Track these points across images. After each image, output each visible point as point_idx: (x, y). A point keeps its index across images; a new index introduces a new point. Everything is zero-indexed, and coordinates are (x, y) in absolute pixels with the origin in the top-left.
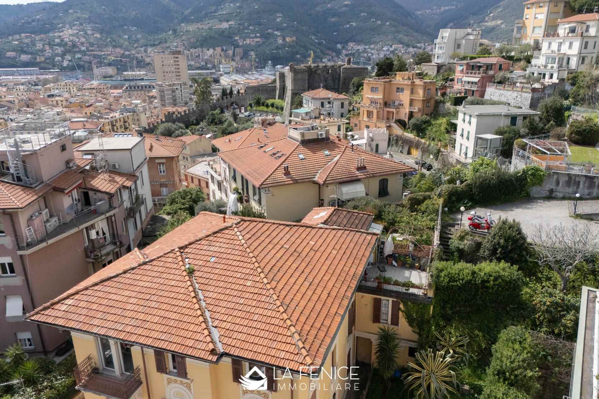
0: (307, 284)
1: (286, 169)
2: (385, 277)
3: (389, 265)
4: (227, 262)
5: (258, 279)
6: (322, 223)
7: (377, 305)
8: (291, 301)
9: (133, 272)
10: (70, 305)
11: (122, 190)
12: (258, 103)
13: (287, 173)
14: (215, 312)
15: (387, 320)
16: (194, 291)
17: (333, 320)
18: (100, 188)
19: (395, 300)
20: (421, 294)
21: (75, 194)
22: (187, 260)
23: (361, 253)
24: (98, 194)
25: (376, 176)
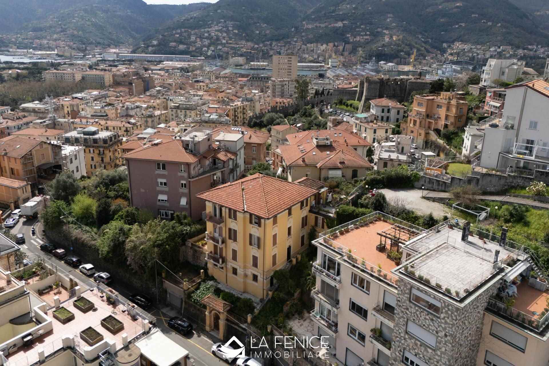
0: (277, 199)
8: (270, 201)
9: (226, 187)
10: (207, 194)
11: (230, 160)
12: (341, 102)
13: (304, 161)
14: (247, 201)
16: (243, 195)
18: (221, 158)
21: (211, 160)
22: (243, 186)
24: (219, 161)
25: (350, 168)
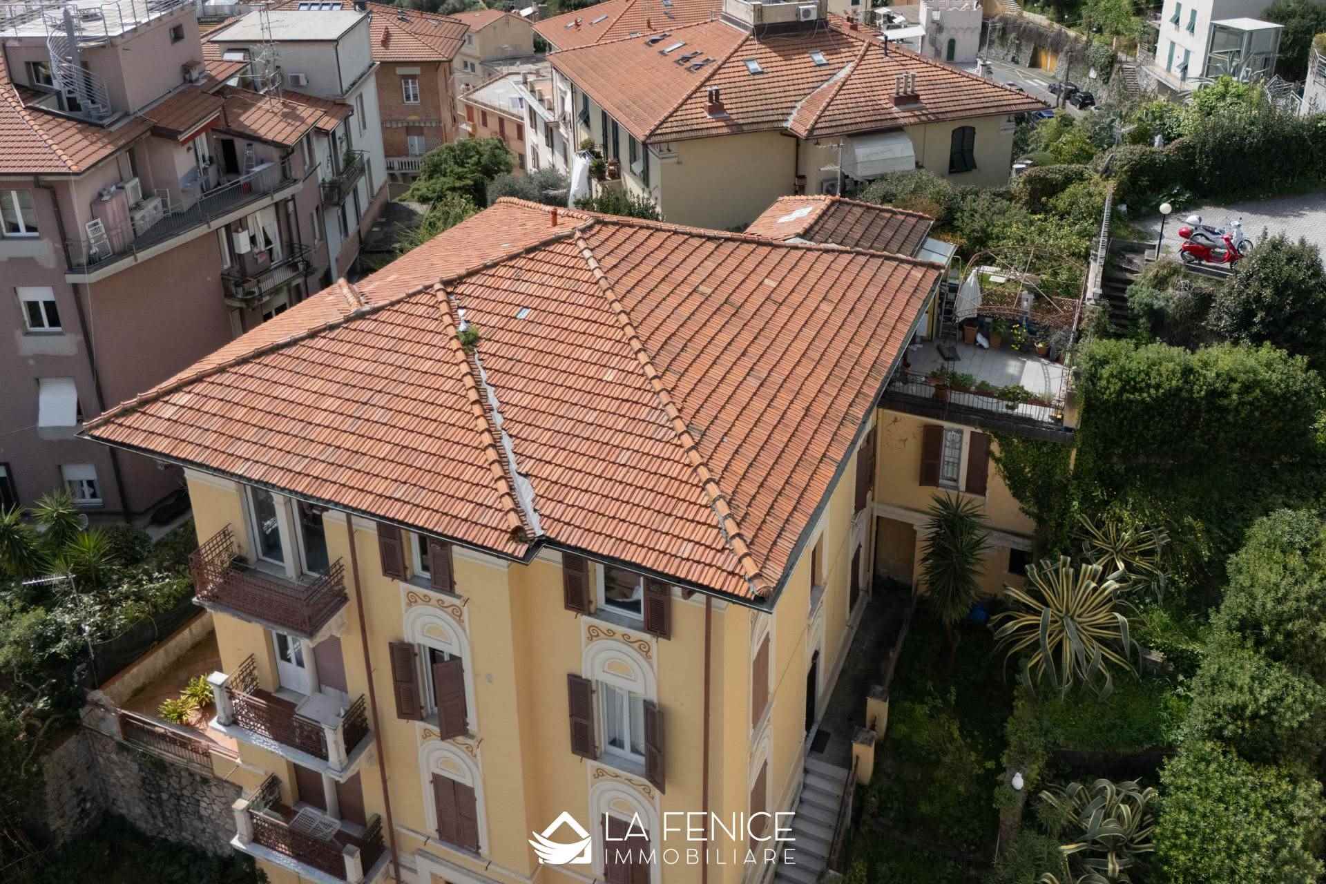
0: (753, 383)
1: (714, 96)
2: (954, 374)
3: (967, 345)
4: (559, 321)
5: (631, 366)
6: (798, 235)
7: (932, 443)
8: (712, 423)
9: (332, 335)
10: (183, 407)
11: (314, 139)
13: (716, 107)
14: (525, 440)
15: (956, 481)
16: (477, 386)
17: (815, 472)
18: (262, 132)
19: (979, 431)
20: (1046, 419)
21: (202, 143)
22: (461, 312)
23: (894, 313)
24: (258, 147)
25: (943, 120)
